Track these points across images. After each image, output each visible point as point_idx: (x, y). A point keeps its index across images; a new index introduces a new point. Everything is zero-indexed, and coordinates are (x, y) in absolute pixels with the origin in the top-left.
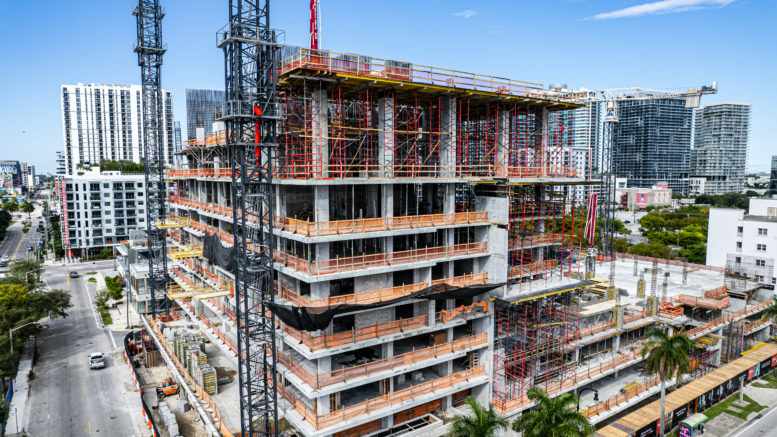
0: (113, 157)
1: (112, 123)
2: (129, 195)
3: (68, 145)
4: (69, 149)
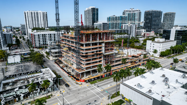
0: (36, 27)
1: (35, 19)
2: (45, 37)
3: (26, 24)
4: (26, 25)
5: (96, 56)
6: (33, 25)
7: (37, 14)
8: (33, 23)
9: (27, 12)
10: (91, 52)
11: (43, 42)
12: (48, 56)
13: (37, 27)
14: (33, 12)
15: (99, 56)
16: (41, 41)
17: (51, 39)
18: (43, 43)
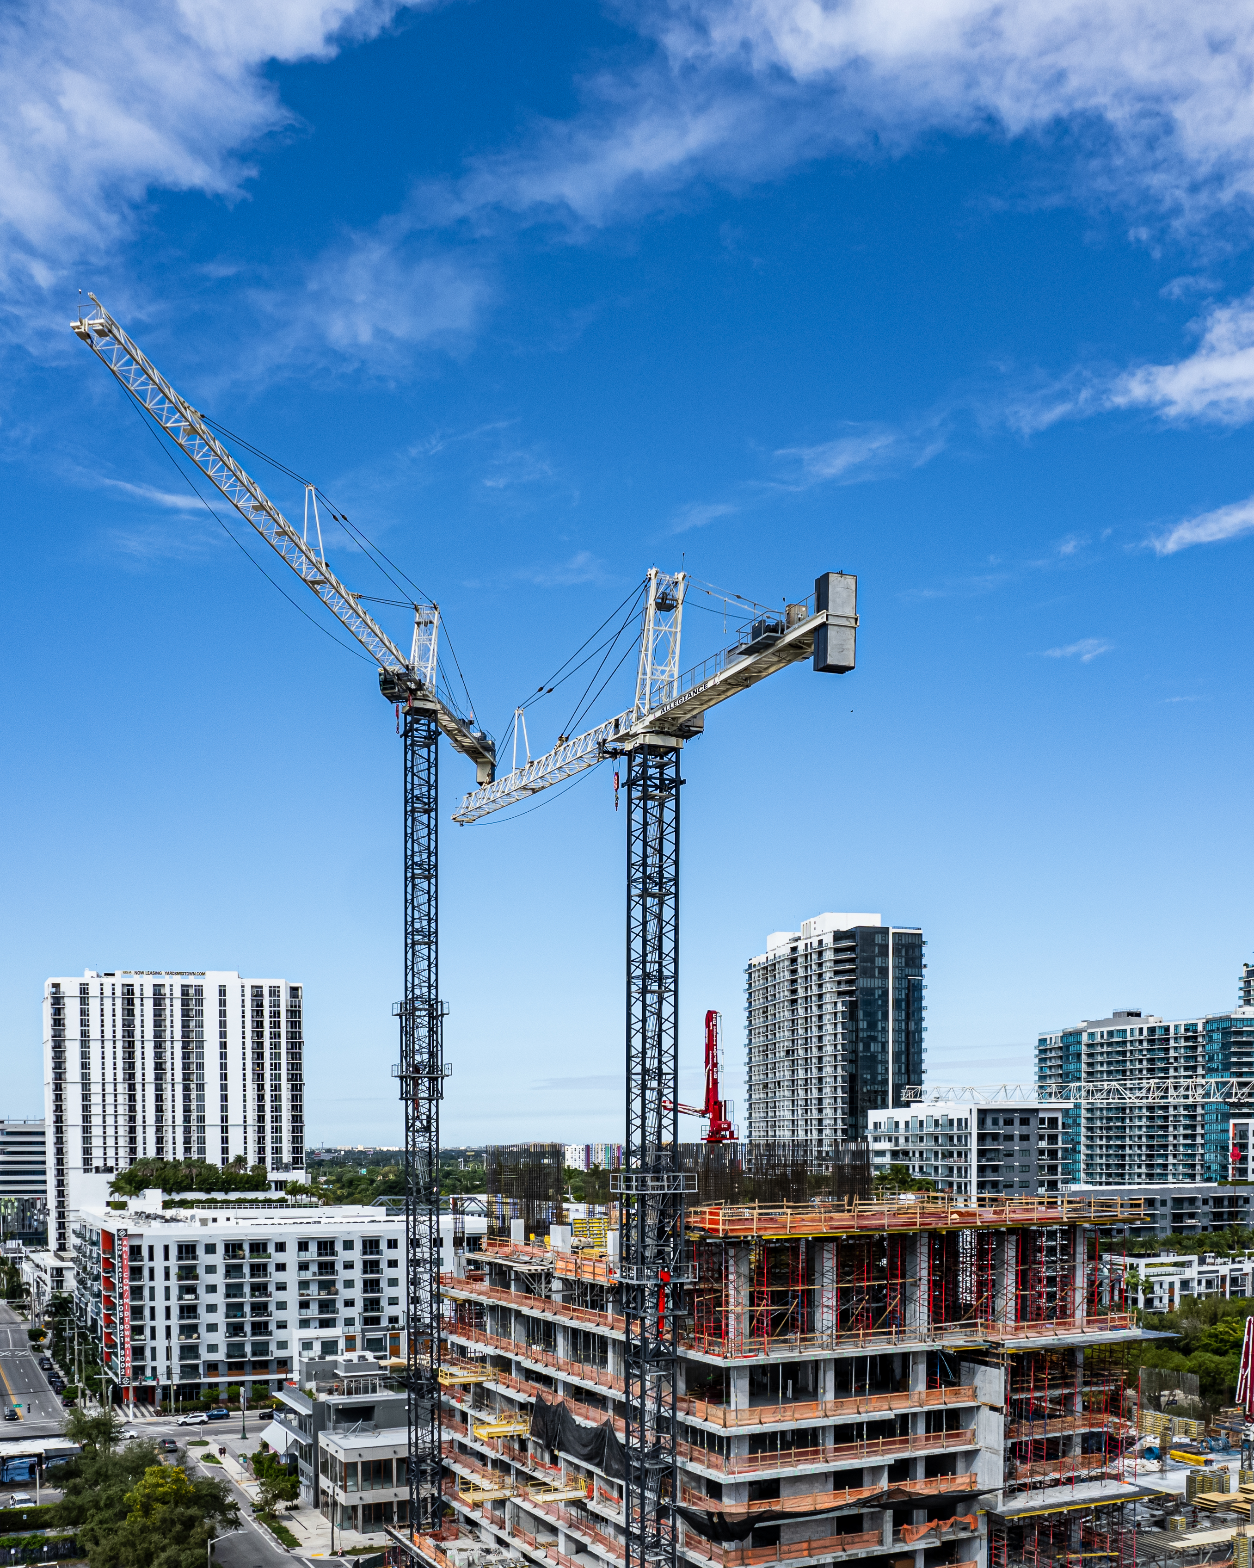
0: (159, 1150)
1: (159, 1066)
2: (258, 1269)
3: (59, 1120)
4: (59, 1130)
5: (888, 1527)
6: (132, 1130)
7: (185, 1003)
8: (132, 1109)
9: (84, 990)
10: (826, 1475)
11: (235, 1329)
12: (280, 1506)
13: (175, 1152)
14: (145, 985)
15: (924, 1529)
16: (205, 1318)
17: (324, 1296)
18: (235, 1349)
